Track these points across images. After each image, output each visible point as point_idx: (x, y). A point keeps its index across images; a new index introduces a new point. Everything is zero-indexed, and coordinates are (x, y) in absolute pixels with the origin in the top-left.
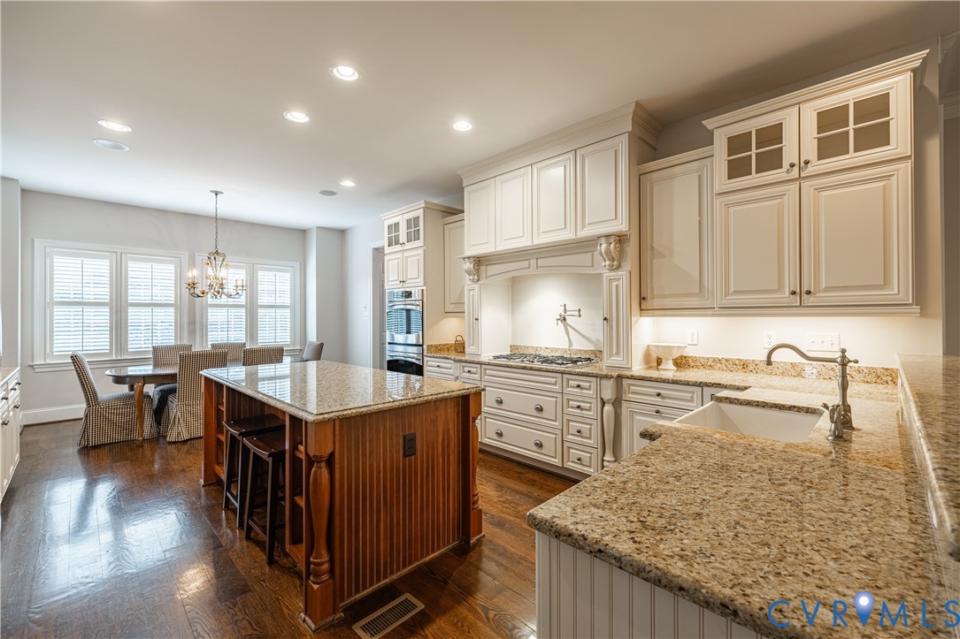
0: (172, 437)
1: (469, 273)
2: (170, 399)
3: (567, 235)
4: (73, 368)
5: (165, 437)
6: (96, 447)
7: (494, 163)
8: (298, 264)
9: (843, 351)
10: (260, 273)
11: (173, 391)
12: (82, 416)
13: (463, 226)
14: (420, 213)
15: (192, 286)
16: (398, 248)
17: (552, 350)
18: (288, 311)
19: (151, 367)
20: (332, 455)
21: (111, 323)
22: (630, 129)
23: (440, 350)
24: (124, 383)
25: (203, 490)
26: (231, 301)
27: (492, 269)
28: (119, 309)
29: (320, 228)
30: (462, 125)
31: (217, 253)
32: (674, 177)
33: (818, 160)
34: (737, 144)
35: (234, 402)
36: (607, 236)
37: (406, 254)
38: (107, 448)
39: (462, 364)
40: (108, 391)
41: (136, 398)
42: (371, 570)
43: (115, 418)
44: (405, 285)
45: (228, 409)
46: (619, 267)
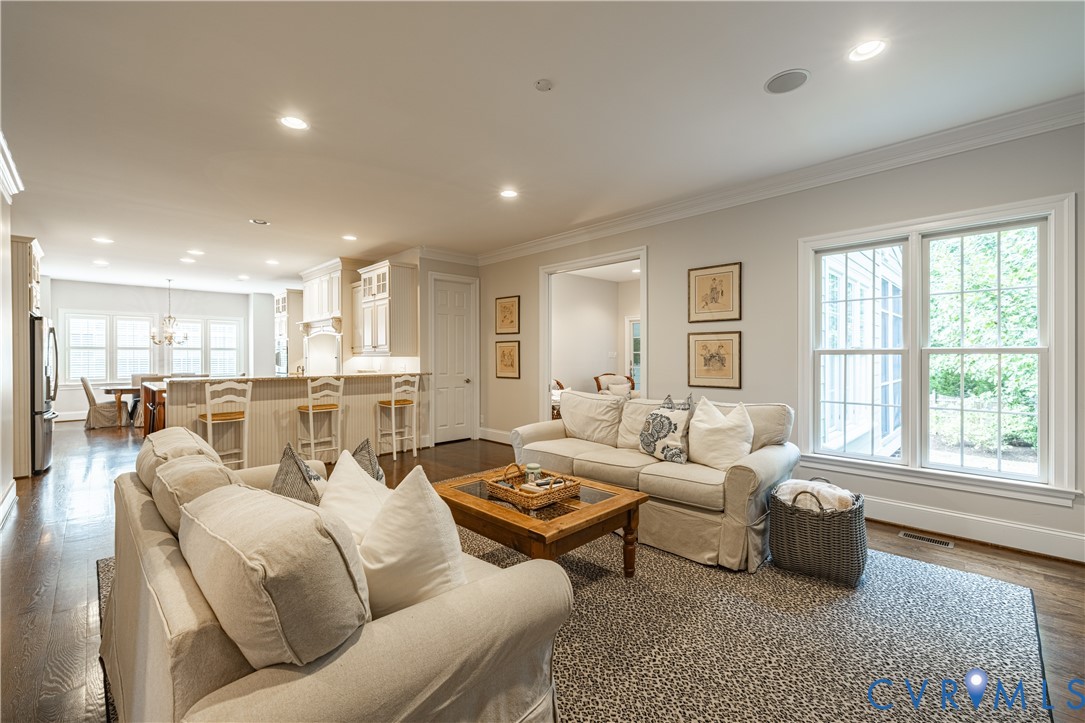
1: (303, 332)
3: (329, 315)
4: (82, 387)
6: (93, 429)
8: (243, 318)
10: (212, 326)
12: (86, 416)
13: (303, 305)
14: (285, 296)
18: (235, 352)
19: (129, 385)
21: (106, 360)
22: (341, 268)
24: (111, 394)
26: (180, 346)
27: (312, 331)
31: (170, 317)
33: (377, 293)
34: (365, 282)
36: (335, 318)
38: (101, 429)
40: (102, 399)
41: (117, 403)
43: (106, 414)
46: (339, 332)
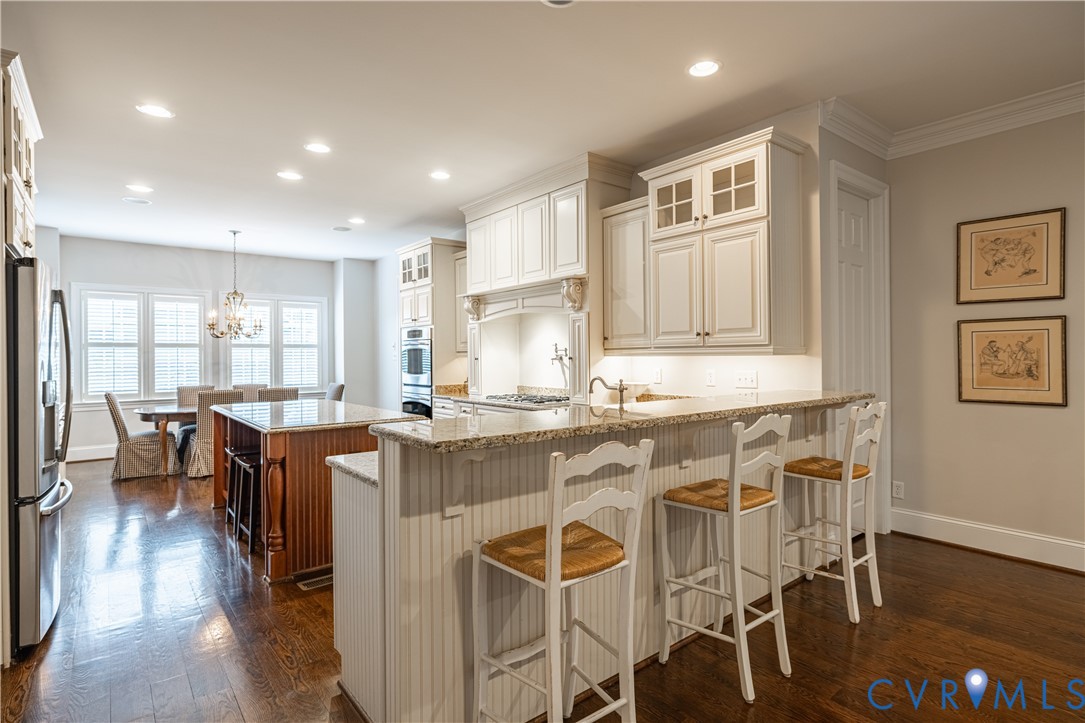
0: (192, 472)
1: (468, 311)
2: (191, 437)
3: (543, 277)
4: (107, 408)
5: (187, 474)
6: (126, 480)
7: (490, 201)
8: (326, 299)
9: (621, 381)
10: (285, 310)
11: (194, 431)
12: (113, 454)
13: (465, 264)
14: (428, 249)
15: (212, 326)
16: (410, 284)
17: (551, 390)
18: (316, 350)
19: (176, 406)
20: (284, 459)
21: (139, 364)
22: (587, 177)
23: (449, 390)
24: (151, 421)
25: (213, 512)
26: (248, 341)
27: (490, 309)
28: (147, 350)
29: (349, 260)
30: (440, 175)
31: (235, 292)
32: (626, 222)
33: (715, 214)
34: (664, 195)
35: (236, 433)
36: (567, 279)
37: (418, 291)
38: (136, 481)
39: (461, 404)
40: (138, 429)
41: (161, 435)
42: (320, 553)
43: (143, 453)
44: (417, 324)
45: (231, 440)
46: (581, 308)
